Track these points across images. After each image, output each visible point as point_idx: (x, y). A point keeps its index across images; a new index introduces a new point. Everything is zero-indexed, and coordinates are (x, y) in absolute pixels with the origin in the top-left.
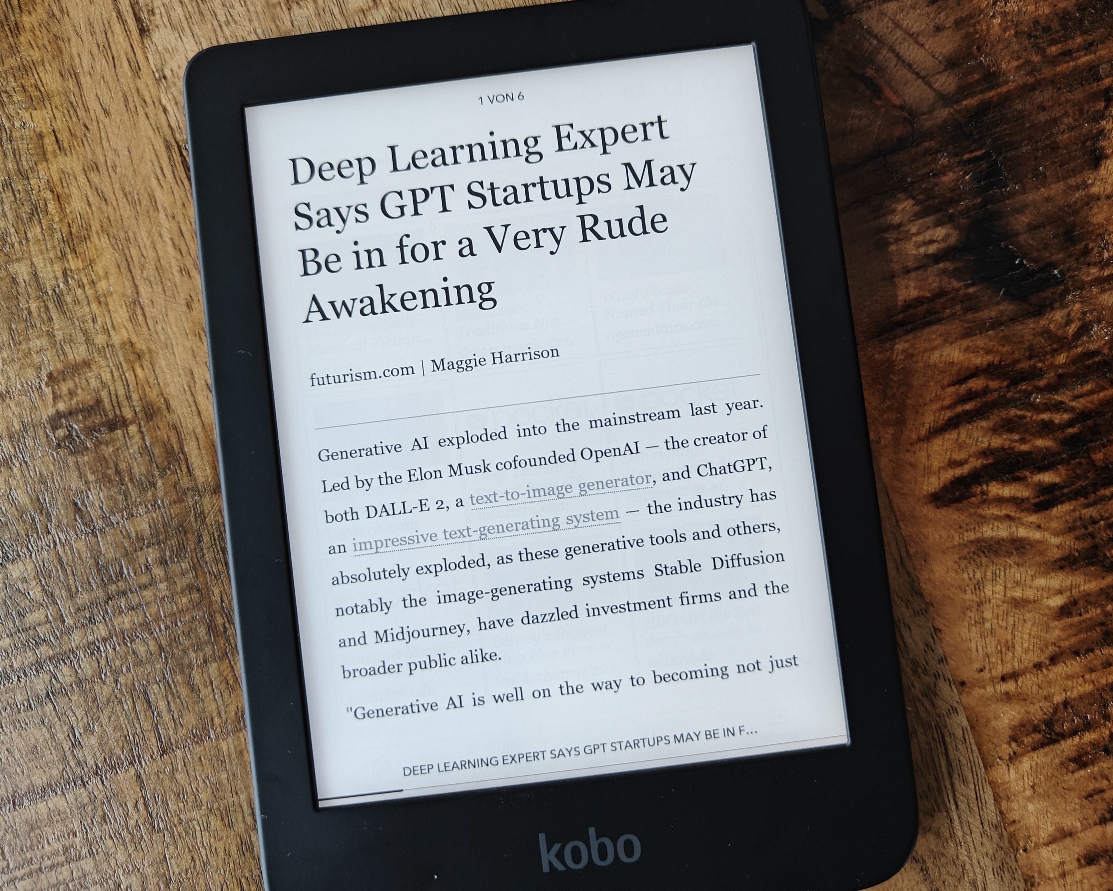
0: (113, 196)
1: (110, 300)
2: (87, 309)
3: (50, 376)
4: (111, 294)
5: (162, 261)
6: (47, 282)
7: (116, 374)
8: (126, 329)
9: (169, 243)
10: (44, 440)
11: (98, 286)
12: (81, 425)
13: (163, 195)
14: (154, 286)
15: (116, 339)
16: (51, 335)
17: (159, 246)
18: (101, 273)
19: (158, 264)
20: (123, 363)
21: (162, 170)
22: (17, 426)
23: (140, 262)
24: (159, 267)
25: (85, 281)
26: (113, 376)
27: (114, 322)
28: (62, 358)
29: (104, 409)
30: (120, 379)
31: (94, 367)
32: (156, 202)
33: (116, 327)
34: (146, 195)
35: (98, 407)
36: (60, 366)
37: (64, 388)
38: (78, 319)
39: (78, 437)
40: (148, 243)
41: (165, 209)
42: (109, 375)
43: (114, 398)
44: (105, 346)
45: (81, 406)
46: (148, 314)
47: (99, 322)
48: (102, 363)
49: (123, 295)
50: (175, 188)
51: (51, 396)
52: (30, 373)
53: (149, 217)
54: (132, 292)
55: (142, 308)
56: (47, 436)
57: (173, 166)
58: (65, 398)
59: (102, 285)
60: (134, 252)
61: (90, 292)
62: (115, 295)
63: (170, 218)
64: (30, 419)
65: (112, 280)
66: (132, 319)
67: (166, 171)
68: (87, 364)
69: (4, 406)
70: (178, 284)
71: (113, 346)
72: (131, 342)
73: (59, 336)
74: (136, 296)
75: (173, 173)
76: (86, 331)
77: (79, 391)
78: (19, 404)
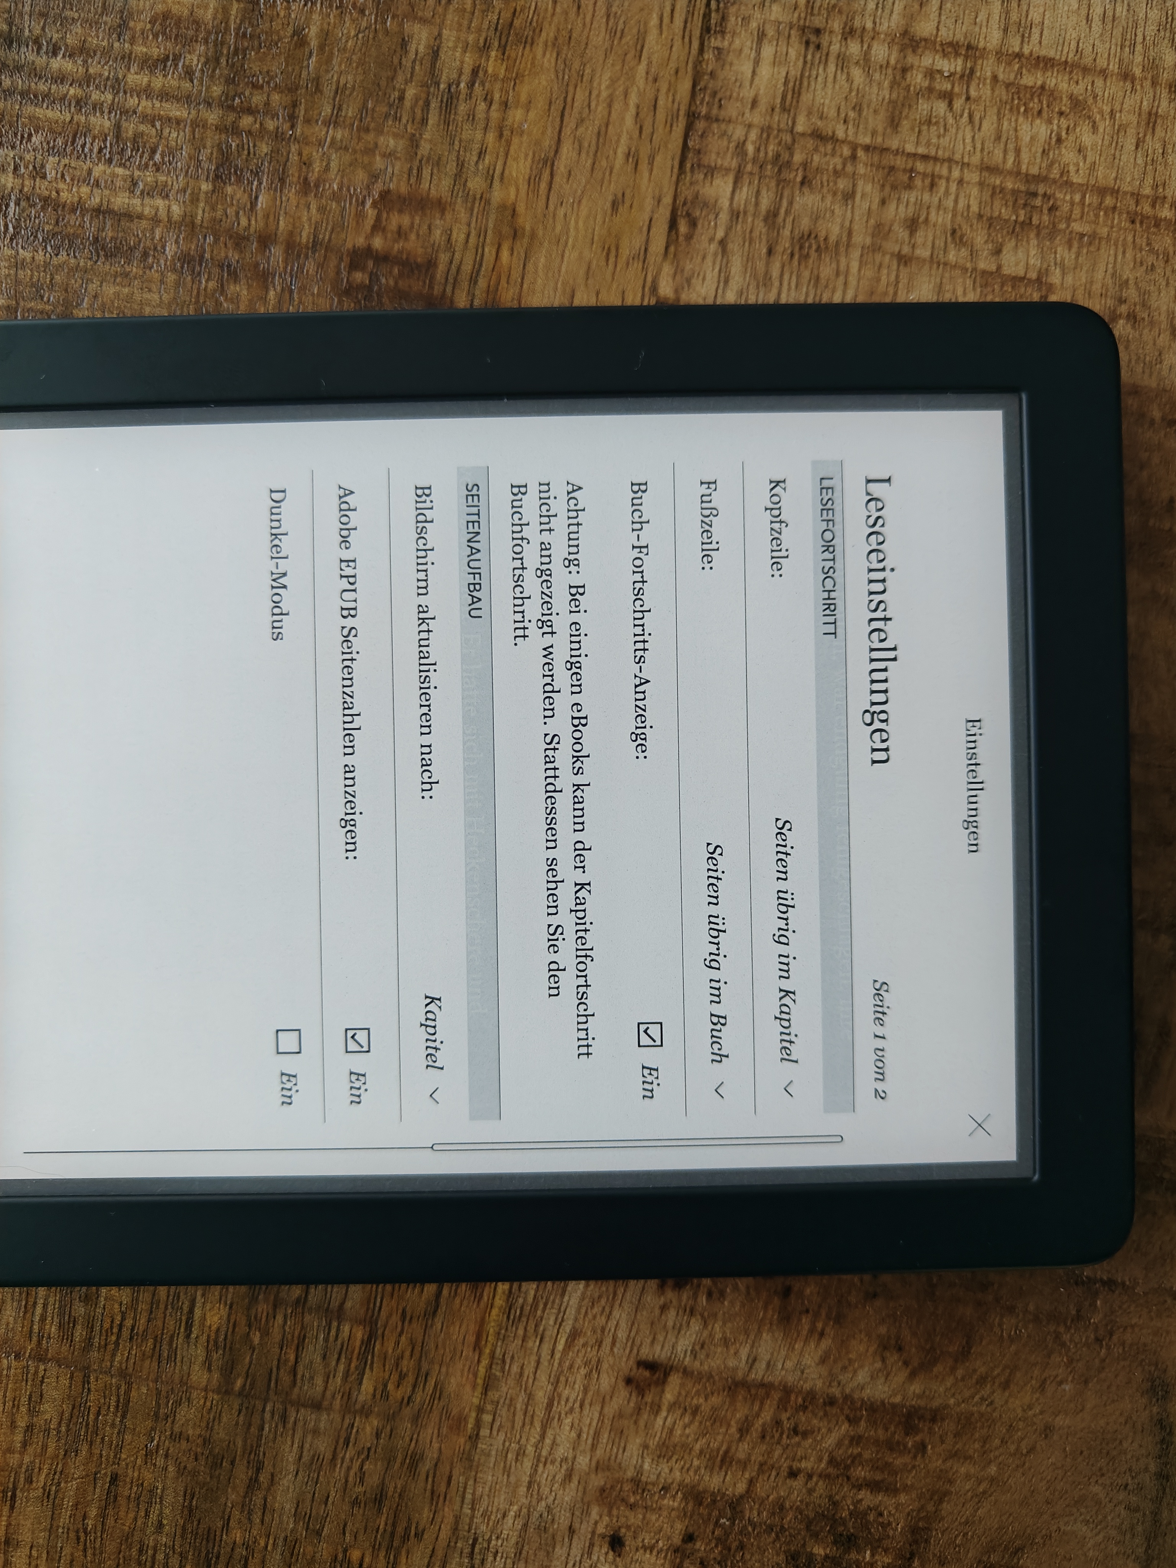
0: (591, 8)
1: (515, 140)
2: (479, 135)
3: (385, 195)
4: (522, 133)
5: (610, 127)
6: (445, 71)
7: (472, 240)
8: (518, 190)
9: (632, 110)
10: (332, 274)
11: (510, 113)
12: (391, 282)
13: (657, 42)
14: (583, 155)
15: (497, 195)
16: (414, 142)
17: (617, 106)
18: (523, 98)
19: (603, 129)
20: (490, 232)
21: (672, 11)
22: (305, 236)
23: (580, 113)
24: (602, 133)
25: (497, 96)
26: (467, 241)
27: (507, 172)
28: (413, 180)
29: (432, 278)
30: (474, 250)
31: (448, 216)
32: (643, 47)
33: (506, 180)
34: (635, 31)
35: (427, 270)
36: (404, 189)
37: (395, 220)
38: (460, 141)
39: (378, 295)
40: (604, 94)
41: (650, 63)
42: (463, 236)
43: (454, 268)
44: (478, 196)
45: (404, 257)
46: (555, 186)
47: (487, 161)
48: (463, 216)
49: (538, 143)
50: (678, 43)
51: (372, 222)
52: (360, 176)
53: (624, 61)
54: (550, 147)
55: (552, 175)
56: (338, 272)
57: (690, 13)
58: (389, 235)
59: (516, 115)
60: (581, 96)
61: (495, 114)
62: (525, 137)
63: (650, 78)
64: (327, 237)
65: (532, 115)
66: (533, 181)
67: (677, 15)
68: (441, 206)
69: (302, 201)
70: (615, 171)
71: (488, 202)
72: (514, 210)
73: (425, 148)
74: (553, 153)
75: (686, 22)
76: (463, 165)
77: (413, 237)
78: (322, 209)
